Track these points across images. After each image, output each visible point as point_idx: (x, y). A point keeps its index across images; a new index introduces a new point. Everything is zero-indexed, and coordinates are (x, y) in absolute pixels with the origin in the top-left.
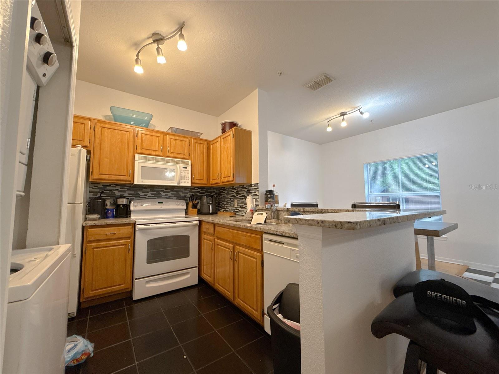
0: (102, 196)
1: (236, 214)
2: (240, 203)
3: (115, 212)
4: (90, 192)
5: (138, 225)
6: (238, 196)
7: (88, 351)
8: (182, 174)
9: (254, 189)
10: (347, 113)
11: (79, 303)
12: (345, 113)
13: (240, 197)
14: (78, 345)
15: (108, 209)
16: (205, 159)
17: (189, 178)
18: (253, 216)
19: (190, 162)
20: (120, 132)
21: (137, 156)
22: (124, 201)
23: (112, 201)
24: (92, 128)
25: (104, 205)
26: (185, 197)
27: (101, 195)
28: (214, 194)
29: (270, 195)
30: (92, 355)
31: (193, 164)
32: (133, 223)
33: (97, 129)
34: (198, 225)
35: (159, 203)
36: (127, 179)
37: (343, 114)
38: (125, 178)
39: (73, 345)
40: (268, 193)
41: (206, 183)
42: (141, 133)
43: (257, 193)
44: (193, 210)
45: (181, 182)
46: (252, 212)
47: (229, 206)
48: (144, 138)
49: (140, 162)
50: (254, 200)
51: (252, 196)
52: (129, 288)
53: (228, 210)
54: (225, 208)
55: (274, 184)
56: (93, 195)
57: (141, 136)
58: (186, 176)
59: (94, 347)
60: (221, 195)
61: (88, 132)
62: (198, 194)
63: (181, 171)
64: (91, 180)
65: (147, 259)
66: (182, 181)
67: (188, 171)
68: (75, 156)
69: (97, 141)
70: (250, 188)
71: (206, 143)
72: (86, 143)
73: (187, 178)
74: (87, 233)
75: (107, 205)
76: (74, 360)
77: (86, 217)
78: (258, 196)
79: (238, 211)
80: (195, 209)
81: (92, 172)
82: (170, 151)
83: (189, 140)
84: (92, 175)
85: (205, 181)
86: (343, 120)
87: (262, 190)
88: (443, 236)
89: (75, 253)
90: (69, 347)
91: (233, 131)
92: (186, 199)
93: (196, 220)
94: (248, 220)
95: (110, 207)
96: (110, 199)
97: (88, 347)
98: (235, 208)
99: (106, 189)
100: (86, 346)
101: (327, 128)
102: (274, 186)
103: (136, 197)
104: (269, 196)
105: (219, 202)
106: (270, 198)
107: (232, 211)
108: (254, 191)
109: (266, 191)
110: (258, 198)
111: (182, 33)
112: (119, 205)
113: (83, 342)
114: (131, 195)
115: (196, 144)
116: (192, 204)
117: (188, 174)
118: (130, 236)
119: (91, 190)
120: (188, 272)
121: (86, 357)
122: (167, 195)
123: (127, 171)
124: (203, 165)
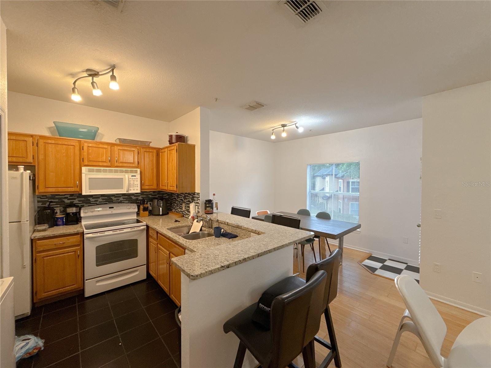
0: (51, 205)
1: (183, 216)
2: (187, 207)
3: (65, 219)
4: (38, 202)
5: (86, 234)
6: (185, 201)
7: (39, 346)
8: (131, 182)
9: (197, 197)
10: (287, 125)
11: (33, 304)
12: (286, 125)
13: (187, 201)
14: (29, 343)
15: (58, 218)
16: (154, 167)
17: (138, 186)
18: (194, 223)
19: (139, 170)
20: (64, 146)
21: (84, 169)
22: (74, 210)
23: (62, 209)
24: (35, 144)
25: (54, 213)
26: (137, 199)
27: (49, 204)
28: (167, 195)
29: (209, 204)
30: (43, 348)
31: (142, 171)
32: (81, 233)
33: (39, 145)
34: (146, 229)
35: (110, 208)
36: (75, 190)
37: (284, 126)
38: (73, 190)
39: (25, 343)
40: (207, 203)
41: (156, 188)
42: (87, 146)
43: (198, 201)
44: (144, 212)
45: (131, 190)
46: (193, 218)
47: (179, 208)
48: (90, 151)
49: (87, 174)
50: (197, 206)
51: (195, 203)
52: (80, 288)
53: (178, 211)
54: (176, 209)
55: (214, 193)
56: (42, 204)
57: (87, 149)
58: (135, 184)
59: (44, 342)
60: (173, 196)
61: (30, 148)
62: (150, 196)
63: (130, 180)
64: (37, 194)
65: (97, 262)
66: (131, 188)
67: (137, 179)
68: (17, 179)
69: (41, 157)
70: (194, 195)
71: (155, 151)
72: (30, 160)
73: (136, 186)
74: (36, 244)
75: (57, 213)
76: (27, 354)
77: (35, 229)
78: (199, 204)
79: (185, 213)
80: (146, 211)
81: (38, 186)
82: (118, 162)
83: (138, 149)
84: (38, 189)
85: (155, 187)
86: (284, 130)
87: (202, 199)
88: (358, 230)
89: (25, 264)
90: (21, 346)
91: (176, 146)
92: (137, 202)
93: (144, 225)
94: (189, 226)
95: (60, 215)
96: (59, 207)
97: (39, 343)
98: (183, 211)
99: (55, 198)
100: (37, 343)
101: (271, 136)
102: (214, 195)
103: (86, 203)
104: (207, 205)
105: (171, 202)
106: (209, 207)
107: (181, 213)
108: (196, 199)
109: (206, 201)
110: (199, 206)
111: (114, 74)
112: (69, 213)
113: (34, 340)
114: (81, 202)
115: (145, 153)
116: (143, 207)
117: (137, 182)
118: (79, 244)
119: (39, 199)
120: (136, 269)
121: (37, 351)
122: (118, 200)
123: (75, 183)
124: (153, 172)
